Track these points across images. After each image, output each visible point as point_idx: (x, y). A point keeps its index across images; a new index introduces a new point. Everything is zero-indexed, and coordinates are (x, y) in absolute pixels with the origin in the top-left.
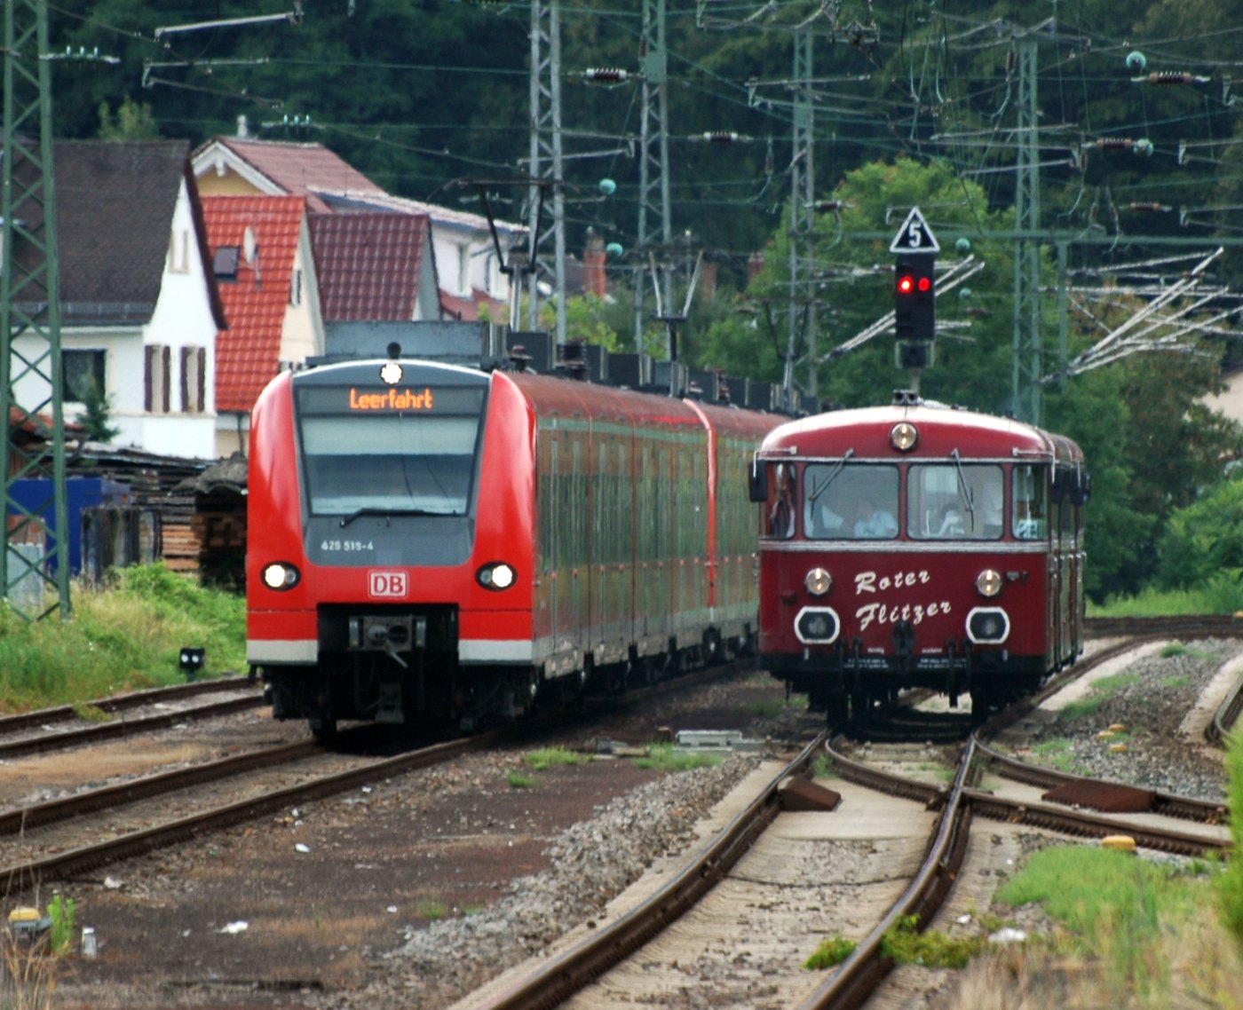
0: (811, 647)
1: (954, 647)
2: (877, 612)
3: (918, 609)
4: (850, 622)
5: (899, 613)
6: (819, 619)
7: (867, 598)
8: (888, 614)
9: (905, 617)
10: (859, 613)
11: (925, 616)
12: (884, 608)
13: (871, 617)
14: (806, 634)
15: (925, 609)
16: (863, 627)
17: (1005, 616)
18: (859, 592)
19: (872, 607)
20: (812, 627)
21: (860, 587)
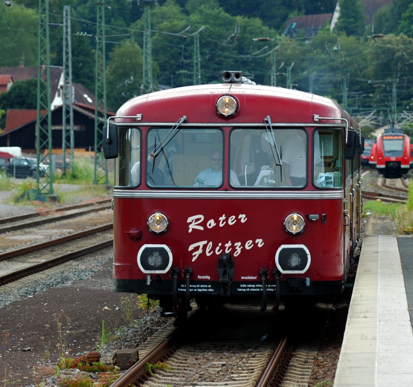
0: (151, 274)
1: (266, 275)
2: (205, 247)
3: (238, 244)
5: (223, 248)
6: (157, 254)
7: (197, 236)
8: (213, 249)
9: (227, 252)
10: (191, 248)
11: (243, 250)
12: (211, 243)
13: (200, 251)
14: (146, 266)
15: (243, 245)
16: (194, 259)
17: (308, 252)
18: (190, 231)
19: (201, 244)
20: (151, 261)
21: (191, 227)
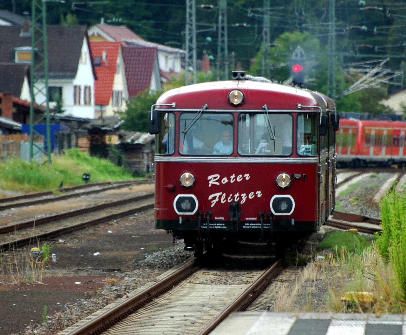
0: (182, 216)
1: (264, 217)
2: (220, 197)
3: (244, 195)
4: (204, 203)
5: (233, 197)
6: (187, 201)
7: (215, 189)
8: (226, 198)
9: (236, 200)
10: (210, 197)
11: (247, 199)
12: (224, 194)
13: (217, 200)
14: (180, 210)
15: (247, 195)
16: (212, 206)
17: (292, 200)
18: (210, 185)
19: (218, 195)
20: (183, 206)
21: (211, 183)
